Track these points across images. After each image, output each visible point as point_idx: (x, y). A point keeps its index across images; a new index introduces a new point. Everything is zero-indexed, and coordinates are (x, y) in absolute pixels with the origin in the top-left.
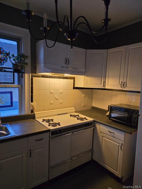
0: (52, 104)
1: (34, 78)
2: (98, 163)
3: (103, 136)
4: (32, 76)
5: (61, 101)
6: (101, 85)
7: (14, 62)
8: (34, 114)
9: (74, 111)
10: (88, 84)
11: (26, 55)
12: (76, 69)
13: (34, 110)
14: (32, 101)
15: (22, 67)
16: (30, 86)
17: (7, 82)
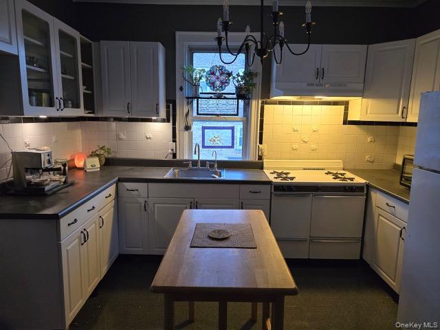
0: (296, 149)
1: (266, 106)
2: (369, 265)
3: (379, 215)
4: (263, 103)
5: (313, 146)
6: (396, 115)
7: (237, 84)
8: (263, 163)
9: (342, 166)
10: (370, 114)
11: (255, 72)
12: (340, 86)
13: (264, 157)
14: (261, 142)
15: (248, 90)
16: (259, 118)
17: (228, 113)
